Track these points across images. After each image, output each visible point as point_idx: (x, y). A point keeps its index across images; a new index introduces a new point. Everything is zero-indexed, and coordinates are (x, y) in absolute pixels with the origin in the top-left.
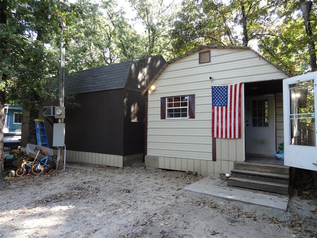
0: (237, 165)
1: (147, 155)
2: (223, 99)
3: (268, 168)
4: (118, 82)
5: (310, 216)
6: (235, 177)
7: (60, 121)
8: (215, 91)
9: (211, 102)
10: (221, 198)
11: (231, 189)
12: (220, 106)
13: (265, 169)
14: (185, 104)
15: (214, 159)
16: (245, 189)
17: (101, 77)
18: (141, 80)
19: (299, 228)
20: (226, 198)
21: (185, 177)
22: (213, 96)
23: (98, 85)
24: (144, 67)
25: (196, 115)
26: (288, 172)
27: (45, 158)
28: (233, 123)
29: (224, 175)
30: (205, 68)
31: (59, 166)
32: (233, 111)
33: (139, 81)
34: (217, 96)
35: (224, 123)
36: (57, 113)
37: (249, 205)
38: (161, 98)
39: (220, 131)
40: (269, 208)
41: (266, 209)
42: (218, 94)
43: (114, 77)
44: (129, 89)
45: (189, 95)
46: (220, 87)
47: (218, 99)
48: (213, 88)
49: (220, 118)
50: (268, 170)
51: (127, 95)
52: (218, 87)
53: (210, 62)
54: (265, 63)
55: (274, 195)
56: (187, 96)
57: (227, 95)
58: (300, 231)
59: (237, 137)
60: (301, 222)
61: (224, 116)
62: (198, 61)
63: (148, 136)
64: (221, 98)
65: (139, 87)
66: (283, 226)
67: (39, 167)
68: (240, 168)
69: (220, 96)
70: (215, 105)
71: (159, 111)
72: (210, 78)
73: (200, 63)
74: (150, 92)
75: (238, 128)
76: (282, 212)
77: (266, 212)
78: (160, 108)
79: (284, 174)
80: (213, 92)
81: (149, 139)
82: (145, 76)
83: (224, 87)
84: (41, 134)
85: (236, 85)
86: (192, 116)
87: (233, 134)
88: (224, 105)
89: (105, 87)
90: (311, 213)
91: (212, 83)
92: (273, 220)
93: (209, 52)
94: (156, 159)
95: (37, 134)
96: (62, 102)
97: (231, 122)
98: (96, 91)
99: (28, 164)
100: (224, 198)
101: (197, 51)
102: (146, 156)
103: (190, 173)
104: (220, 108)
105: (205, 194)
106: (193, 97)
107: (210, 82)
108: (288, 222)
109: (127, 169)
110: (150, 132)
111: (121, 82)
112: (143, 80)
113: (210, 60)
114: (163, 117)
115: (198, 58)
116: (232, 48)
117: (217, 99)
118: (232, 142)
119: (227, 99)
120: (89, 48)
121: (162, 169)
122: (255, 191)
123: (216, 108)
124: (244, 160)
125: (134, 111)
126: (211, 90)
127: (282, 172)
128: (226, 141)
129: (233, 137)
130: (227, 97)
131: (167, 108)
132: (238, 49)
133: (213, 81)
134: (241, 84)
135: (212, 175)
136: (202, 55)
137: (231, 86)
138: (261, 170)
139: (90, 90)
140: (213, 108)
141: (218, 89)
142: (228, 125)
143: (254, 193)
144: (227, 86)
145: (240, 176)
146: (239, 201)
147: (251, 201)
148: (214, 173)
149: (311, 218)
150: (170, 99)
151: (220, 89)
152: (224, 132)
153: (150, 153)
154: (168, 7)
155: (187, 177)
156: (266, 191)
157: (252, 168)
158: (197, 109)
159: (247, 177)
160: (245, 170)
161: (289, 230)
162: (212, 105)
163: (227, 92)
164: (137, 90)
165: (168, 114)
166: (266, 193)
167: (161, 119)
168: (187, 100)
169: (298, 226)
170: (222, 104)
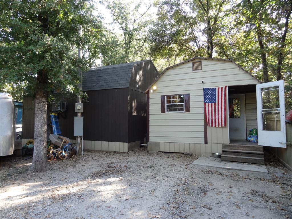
0: (224, 146)
1: (150, 141)
2: (212, 98)
3: (248, 147)
4: (122, 82)
5: (282, 176)
6: (225, 154)
7: (79, 114)
8: (206, 91)
9: (203, 100)
10: (222, 168)
11: (225, 163)
12: (210, 103)
13: (246, 148)
14: (182, 101)
15: (206, 143)
16: (234, 162)
17: (105, 77)
18: (138, 80)
19: (279, 183)
20: (225, 168)
21: (184, 157)
22: (204, 95)
23: (103, 84)
24: (140, 70)
25: (191, 110)
26: (262, 149)
27: (67, 146)
28: (220, 115)
29: (215, 154)
30: (197, 74)
31: (79, 152)
32: (220, 107)
33: (137, 81)
34: (207, 95)
35: (213, 116)
36: (78, 108)
37: (242, 172)
38: (161, 96)
39: (211, 122)
40: (257, 172)
41: (254, 173)
42: (208, 94)
43: (117, 78)
44: (131, 88)
45: (185, 95)
46: (209, 89)
47: (209, 98)
48: (204, 89)
49: (210, 112)
50: (248, 149)
51: (130, 93)
52: (208, 89)
53: (201, 69)
54: (243, 72)
55: (256, 165)
56: (183, 95)
57: (215, 95)
58: (280, 184)
59: (223, 125)
60: (278, 179)
61: (213, 110)
62: (192, 68)
63: (150, 126)
64: (211, 96)
65: (138, 86)
66: (269, 182)
67: (64, 153)
68: (228, 148)
69: (210, 95)
70: (207, 102)
71: (159, 106)
72: (203, 82)
73: (193, 70)
74: (151, 91)
75: (224, 119)
76: (266, 174)
77: (255, 175)
78: (160, 104)
79: (259, 151)
80: (204, 93)
81: (151, 129)
82: (141, 77)
83: (213, 89)
84: (56, 126)
85: (222, 88)
86: (188, 110)
87: (220, 124)
88: (213, 102)
89: (110, 86)
90: (282, 174)
91: (203, 85)
92: (261, 179)
93: (201, 62)
94: (157, 144)
95: (53, 126)
96: (80, 99)
97: (218, 115)
98: (101, 89)
99: (54, 151)
100: (224, 168)
101: (191, 61)
102: (148, 142)
103: (187, 154)
104: (210, 104)
105: (209, 166)
106: (188, 96)
107: (202, 84)
108: (271, 179)
109: (131, 153)
110: (151, 123)
111: (124, 82)
112: (140, 80)
113: (201, 68)
114: (163, 111)
115: (192, 66)
116: (219, 60)
117: (207, 98)
118: (220, 130)
119: (215, 97)
120: (71, 48)
121: (163, 152)
122: (242, 163)
123: (207, 104)
124: (229, 142)
125: (134, 106)
126: (203, 90)
127: (258, 149)
128: (215, 129)
129: (220, 126)
130: (215, 96)
131: (166, 104)
132: (223, 61)
133: (204, 84)
134: (226, 87)
135: (205, 154)
136: (195, 64)
137: (219, 88)
138: (243, 149)
139: (95, 88)
140: (205, 104)
141: (208, 90)
142: (216, 117)
143: (241, 164)
144: (215, 88)
145: (229, 154)
146: (235, 169)
147: (243, 169)
148: (206, 153)
149: (283, 177)
150: (169, 97)
151: (209, 90)
152: (214, 122)
153: (152, 140)
154: (142, 15)
155: (186, 157)
156: (249, 163)
157: (237, 148)
158: (192, 105)
159: (234, 154)
160: (231, 149)
161: (273, 184)
162: (203, 102)
163: (215, 92)
164: (136, 89)
165: (167, 109)
166: (249, 164)
167: (161, 112)
168: (183, 98)
169: (278, 182)
170: (211, 101)
